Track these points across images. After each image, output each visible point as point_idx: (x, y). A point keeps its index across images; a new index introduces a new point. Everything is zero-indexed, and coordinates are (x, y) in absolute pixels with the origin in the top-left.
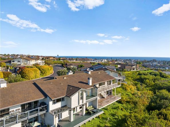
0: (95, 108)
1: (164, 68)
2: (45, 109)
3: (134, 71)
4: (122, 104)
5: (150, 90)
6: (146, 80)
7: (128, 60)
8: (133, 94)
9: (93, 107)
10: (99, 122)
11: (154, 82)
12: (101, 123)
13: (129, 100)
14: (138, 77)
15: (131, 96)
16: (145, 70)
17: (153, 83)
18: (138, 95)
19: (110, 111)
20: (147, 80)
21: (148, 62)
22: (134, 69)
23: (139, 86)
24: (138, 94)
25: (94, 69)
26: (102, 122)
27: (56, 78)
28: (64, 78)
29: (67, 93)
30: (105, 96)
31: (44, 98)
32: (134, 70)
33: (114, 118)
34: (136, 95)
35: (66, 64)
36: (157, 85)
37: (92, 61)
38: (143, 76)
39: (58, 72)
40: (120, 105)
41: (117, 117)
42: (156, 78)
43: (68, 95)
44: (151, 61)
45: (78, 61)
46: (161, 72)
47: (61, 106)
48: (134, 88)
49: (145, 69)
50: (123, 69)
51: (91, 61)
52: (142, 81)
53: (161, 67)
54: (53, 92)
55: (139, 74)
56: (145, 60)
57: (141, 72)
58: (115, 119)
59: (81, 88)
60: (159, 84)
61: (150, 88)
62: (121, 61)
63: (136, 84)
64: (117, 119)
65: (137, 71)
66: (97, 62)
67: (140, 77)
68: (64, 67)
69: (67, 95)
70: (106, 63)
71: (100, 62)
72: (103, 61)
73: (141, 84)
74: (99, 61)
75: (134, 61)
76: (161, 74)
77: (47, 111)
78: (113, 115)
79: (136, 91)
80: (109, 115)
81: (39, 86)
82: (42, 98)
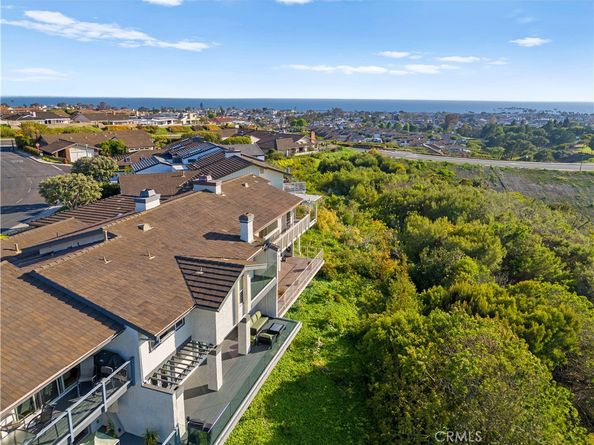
0: (271, 318)
1: (368, 136)
2: (121, 378)
3: (303, 156)
4: (329, 280)
5: (375, 218)
6: (356, 186)
7: (258, 112)
8: (341, 241)
9: (263, 316)
10: (294, 359)
11: (379, 190)
12: (298, 361)
13: (339, 262)
14: (330, 176)
15: (337, 246)
16: (333, 151)
17: (377, 197)
18: (355, 240)
19: (307, 312)
20: (360, 188)
21: (320, 116)
22: (301, 150)
23: (342, 208)
24: (355, 237)
25: (185, 161)
26: (301, 357)
27: (111, 236)
28: (141, 228)
29: (195, 295)
31: (112, 337)
32: (303, 154)
33: (325, 332)
34: (351, 243)
36: (390, 201)
37: (144, 122)
38: (343, 175)
40: (323, 286)
41: (332, 329)
42: (378, 177)
43: (207, 303)
44: (328, 114)
45: (86, 124)
46: (378, 152)
49: (334, 146)
50: (270, 152)
51: (136, 122)
52: (343, 189)
53: (360, 134)
54: (140, 302)
55: (324, 168)
56: (310, 111)
57: (327, 159)
58: (331, 335)
59: (242, 267)
60: (396, 197)
61: (373, 210)
62: (237, 114)
63: (332, 205)
64: (336, 334)
65: (312, 156)
66: (162, 123)
67: (335, 177)
68: (36, 155)
69: (199, 302)
70: (199, 128)
71: (172, 124)
72: (184, 120)
73: (346, 203)
74: (169, 122)
75: (278, 115)
76: (380, 159)
77: (132, 384)
78: (321, 324)
79: (341, 227)
80: (309, 326)
81: (66, 287)
82: (106, 338)
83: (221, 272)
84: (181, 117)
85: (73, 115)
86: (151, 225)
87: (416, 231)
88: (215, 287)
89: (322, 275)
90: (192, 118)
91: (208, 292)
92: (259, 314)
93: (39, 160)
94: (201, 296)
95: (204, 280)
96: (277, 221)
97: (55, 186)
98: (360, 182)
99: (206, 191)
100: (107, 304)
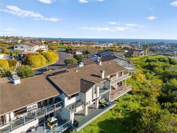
0: (107, 101)
1: (172, 52)
2: (60, 105)
3: (142, 57)
4: (133, 95)
5: (159, 79)
6: (155, 67)
7: (134, 43)
8: (143, 84)
9: (105, 100)
11: (164, 69)
12: (113, 115)
13: (139, 90)
14: (147, 64)
15: (141, 85)
16: (153, 56)
17: (163, 71)
18: (148, 84)
19: (121, 102)
20: (157, 68)
21: (156, 44)
22: (142, 55)
23: (148, 74)
24: (148, 83)
25: (102, 56)
26: (115, 114)
27: (68, 72)
28: (75, 71)
29: (81, 89)
30: (116, 87)
31: (59, 94)
32: (142, 56)
33: (125, 109)
34: (146, 85)
35: (71, 50)
36: (167, 73)
37: (98, 46)
38: (152, 64)
39: (66, 60)
40: (130, 96)
41: (128, 109)
42: (165, 65)
43: (83, 91)
44: (158, 44)
45: (83, 46)
46: (170, 57)
47: (75, 101)
48: (143, 76)
49: (154, 54)
50: (131, 55)
51: (96, 45)
52: (151, 68)
53: (169, 51)
54: (68, 88)
55: (148, 61)
56: (151, 43)
57: (150, 58)
58: (127, 110)
59: (95, 83)
60: (169, 72)
61: (160, 76)
62: (127, 44)
63: (145, 73)
64: (129, 111)
65: (145, 57)
66: (102, 46)
67: (149, 64)
69: (82, 90)
70: (112, 47)
71: (105, 46)
72: (109, 45)
73: (150, 72)
74: (104, 46)
75: (140, 44)
76: (170, 60)
77: (63, 107)
78: (125, 107)
79: (146, 80)
80: (121, 106)
81: (53, 81)
82: (57, 94)
83: (89, 84)
84: (108, 44)
85: (81, 43)
86: (78, 71)
87: (170, 84)
88: (86, 87)
89: (130, 93)
90: (111, 45)
91: (84, 88)
92: (104, 99)
93: (70, 54)
94: (83, 89)
95: (85, 85)
96: (116, 74)
97: (67, 60)
98: (158, 66)
99: (97, 64)
100: (60, 87)
